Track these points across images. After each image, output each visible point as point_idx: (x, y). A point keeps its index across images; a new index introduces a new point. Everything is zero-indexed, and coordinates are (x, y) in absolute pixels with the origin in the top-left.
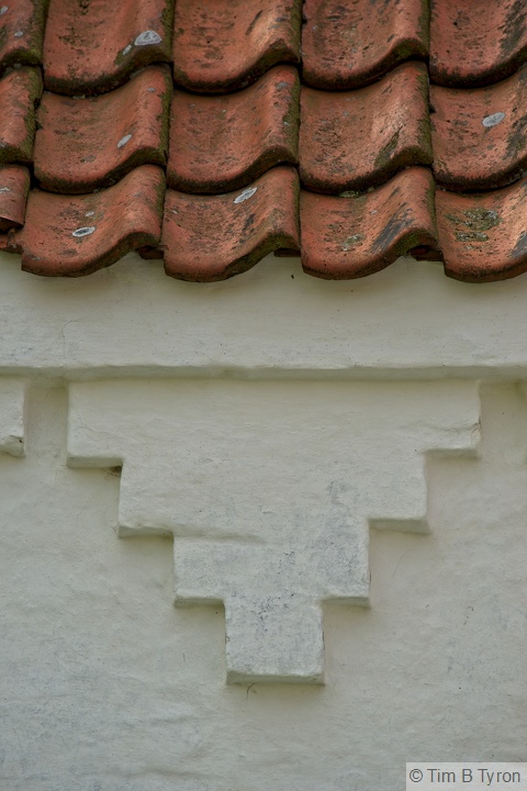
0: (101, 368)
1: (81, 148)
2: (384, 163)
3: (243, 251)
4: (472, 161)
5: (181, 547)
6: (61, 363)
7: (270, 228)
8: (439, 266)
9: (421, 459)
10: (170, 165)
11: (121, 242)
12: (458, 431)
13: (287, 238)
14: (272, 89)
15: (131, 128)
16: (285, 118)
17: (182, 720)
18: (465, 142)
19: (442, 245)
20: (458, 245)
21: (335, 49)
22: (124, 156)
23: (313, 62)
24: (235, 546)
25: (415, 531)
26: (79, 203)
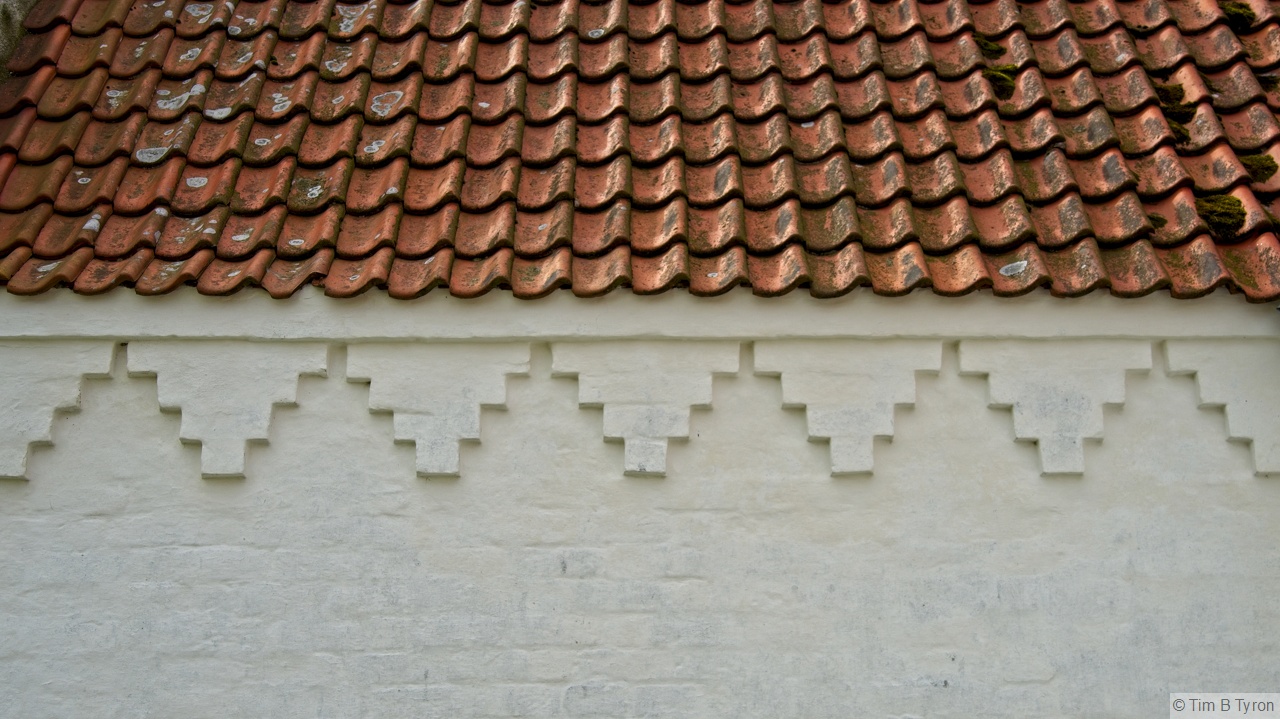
0: (360, 338)
1: (359, 239)
2: (492, 246)
3: (424, 286)
4: (532, 245)
5: (397, 417)
6: (343, 336)
7: (435, 276)
8: (511, 293)
9: (504, 377)
10: (398, 247)
11: (368, 283)
12: (520, 365)
13: (442, 280)
14: (446, 213)
15: (381, 231)
16: (450, 226)
17: (397, 492)
18: (530, 237)
19: (513, 284)
20: (520, 283)
21: (477, 195)
22: (377, 243)
23: (466, 201)
24: (420, 417)
25: (501, 409)
26: (356, 264)
